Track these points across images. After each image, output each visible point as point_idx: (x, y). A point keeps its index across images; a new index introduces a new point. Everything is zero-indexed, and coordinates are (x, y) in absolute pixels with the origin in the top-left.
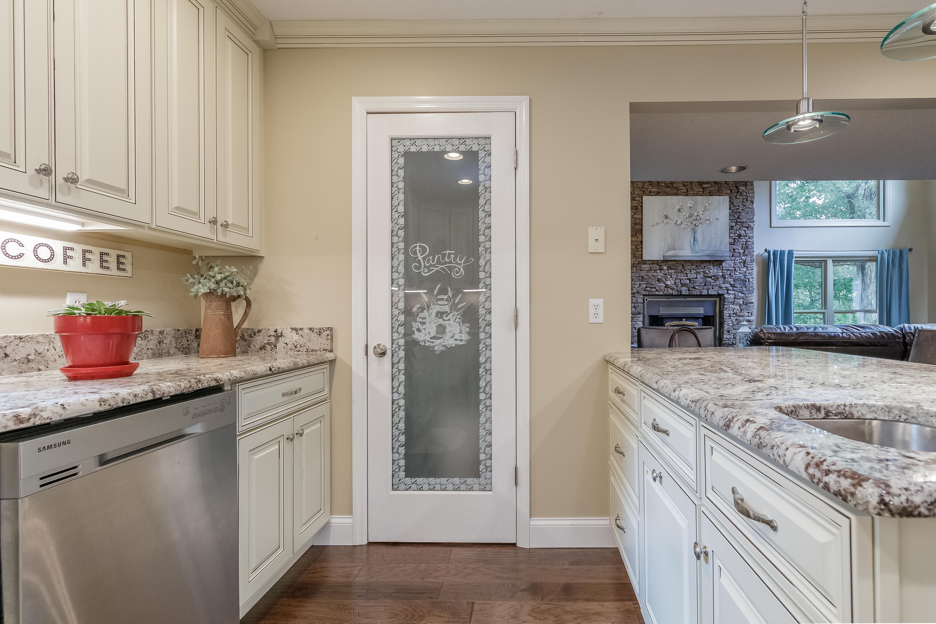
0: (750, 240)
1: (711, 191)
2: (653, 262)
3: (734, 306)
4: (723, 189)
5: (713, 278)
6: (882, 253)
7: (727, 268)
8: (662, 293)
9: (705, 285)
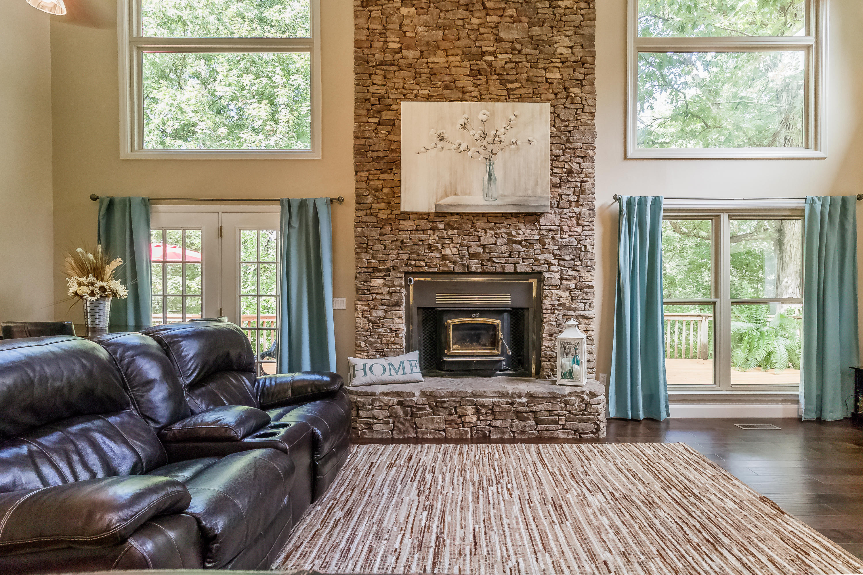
0: (589, 180)
1: (521, 95)
2: (421, 216)
3: (560, 293)
4: (541, 91)
5: (523, 243)
6: (813, 202)
7: (547, 228)
8: (436, 270)
9: (510, 257)
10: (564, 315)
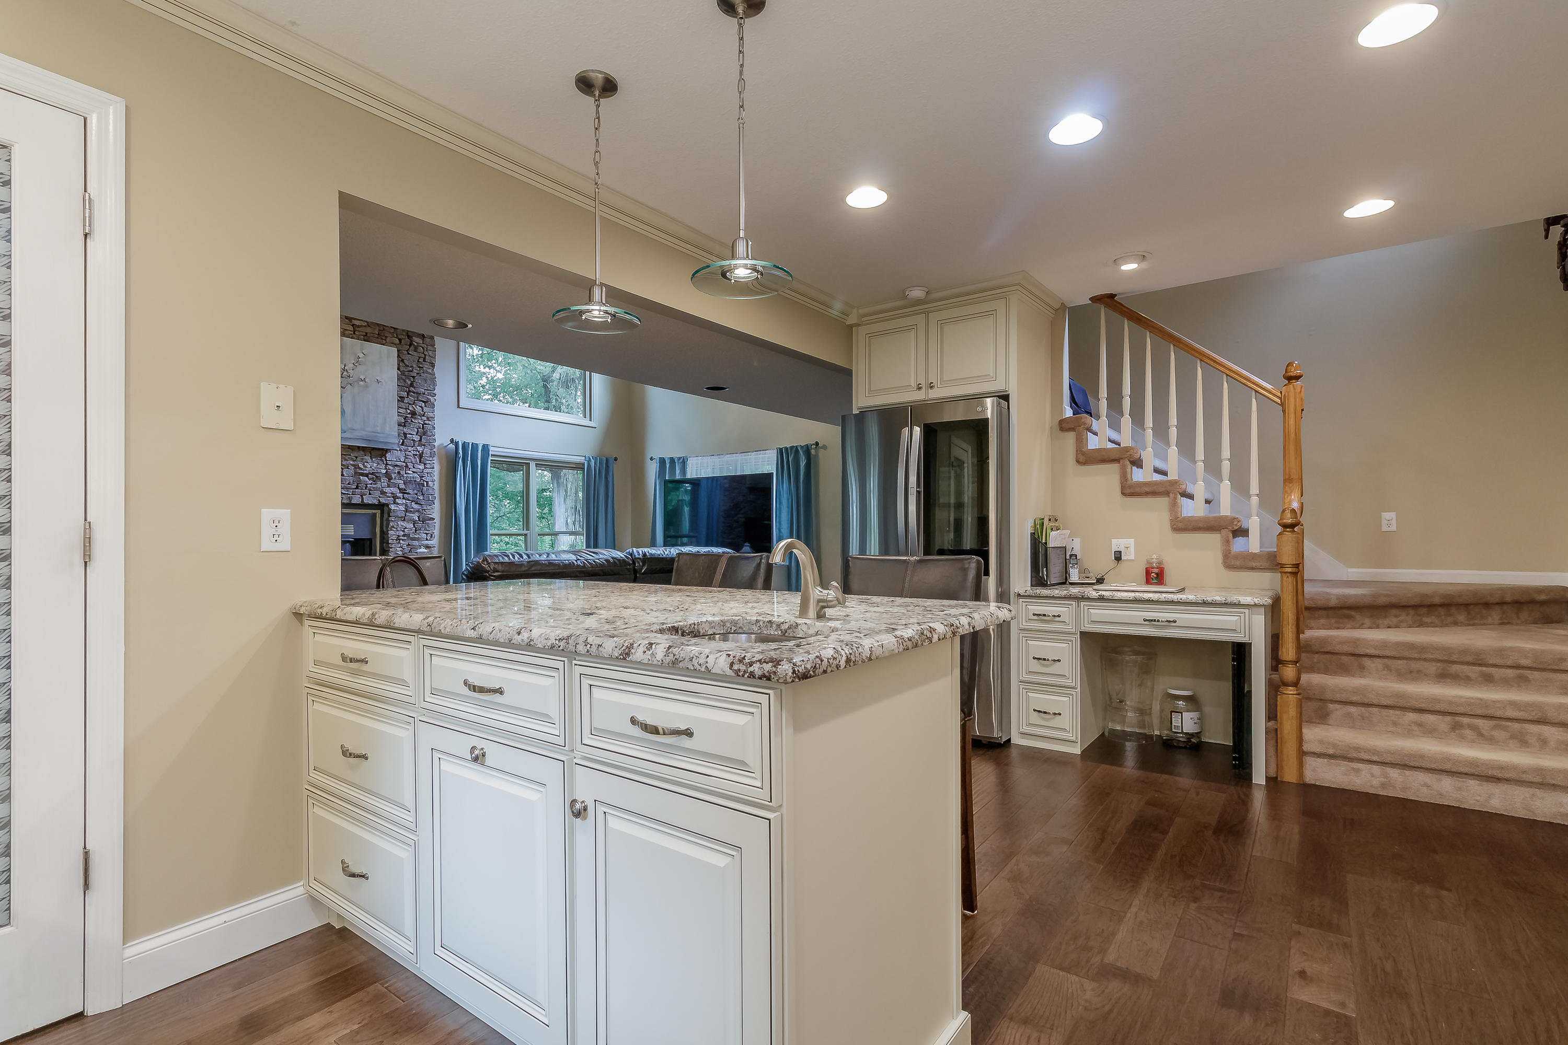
0: (430, 422)
1: (366, 333)
3: (405, 524)
4: (387, 335)
5: (370, 476)
6: (589, 461)
7: (393, 463)
9: (357, 488)
10: (409, 545)
